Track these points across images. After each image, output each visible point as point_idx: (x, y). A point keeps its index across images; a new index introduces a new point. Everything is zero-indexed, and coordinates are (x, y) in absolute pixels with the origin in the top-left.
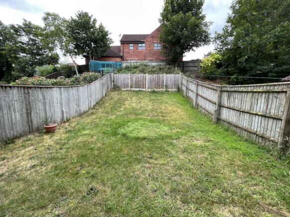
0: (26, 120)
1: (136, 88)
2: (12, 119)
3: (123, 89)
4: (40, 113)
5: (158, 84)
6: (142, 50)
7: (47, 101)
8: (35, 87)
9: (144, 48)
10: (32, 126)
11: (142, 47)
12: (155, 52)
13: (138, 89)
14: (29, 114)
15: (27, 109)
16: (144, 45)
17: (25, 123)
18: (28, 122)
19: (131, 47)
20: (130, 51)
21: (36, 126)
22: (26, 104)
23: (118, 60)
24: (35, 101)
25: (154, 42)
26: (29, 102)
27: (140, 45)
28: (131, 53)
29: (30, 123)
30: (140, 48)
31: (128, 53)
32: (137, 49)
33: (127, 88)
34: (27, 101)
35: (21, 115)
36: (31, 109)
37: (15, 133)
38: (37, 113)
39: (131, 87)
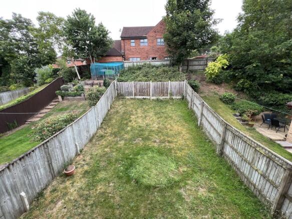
0: (49, 171)
1: (140, 95)
2: (38, 176)
3: (127, 97)
4: (58, 158)
5: (163, 92)
6: (144, 47)
7: (62, 143)
8: (52, 138)
9: (146, 44)
10: (54, 172)
11: (144, 43)
12: (158, 48)
13: (143, 97)
14: (50, 165)
15: (48, 161)
16: (146, 40)
17: (48, 173)
18: (50, 172)
19: (133, 43)
20: (132, 48)
21: (57, 171)
22: (47, 158)
23: (120, 59)
24: (53, 150)
25: (157, 37)
26: (49, 154)
27: (142, 41)
28: (133, 50)
29: (52, 171)
30: (142, 44)
31: (130, 50)
32: (139, 45)
33: (131, 96)
34: (47, 154)
35: (45, 168)
36: (51, 160)
37: (42, 186)
38: (56, 160)
39: (135, 95)
